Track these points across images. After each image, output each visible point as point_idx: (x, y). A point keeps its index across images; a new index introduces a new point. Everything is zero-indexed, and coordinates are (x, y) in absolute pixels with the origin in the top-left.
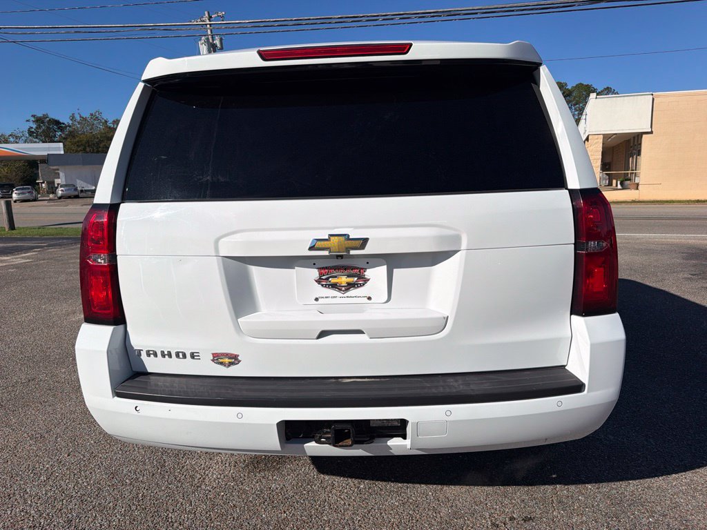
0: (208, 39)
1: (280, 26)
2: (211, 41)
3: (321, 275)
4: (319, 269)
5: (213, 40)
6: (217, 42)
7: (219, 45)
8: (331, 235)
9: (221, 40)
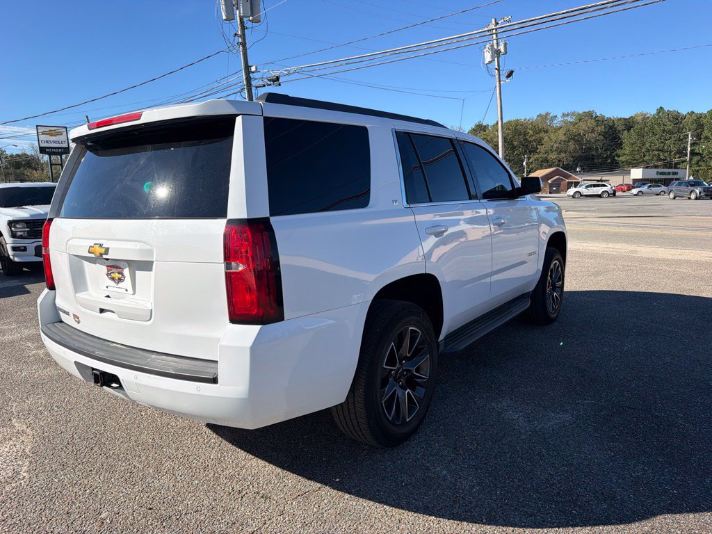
0: (492, 46)
1: (616, 5)
2: (495, 47)
3: (108, 270)
4: (107, 266)
5: (498, 46)
6: (502, 48)
7: (503, 50)
8: (95, 244)
9: (505, 44)
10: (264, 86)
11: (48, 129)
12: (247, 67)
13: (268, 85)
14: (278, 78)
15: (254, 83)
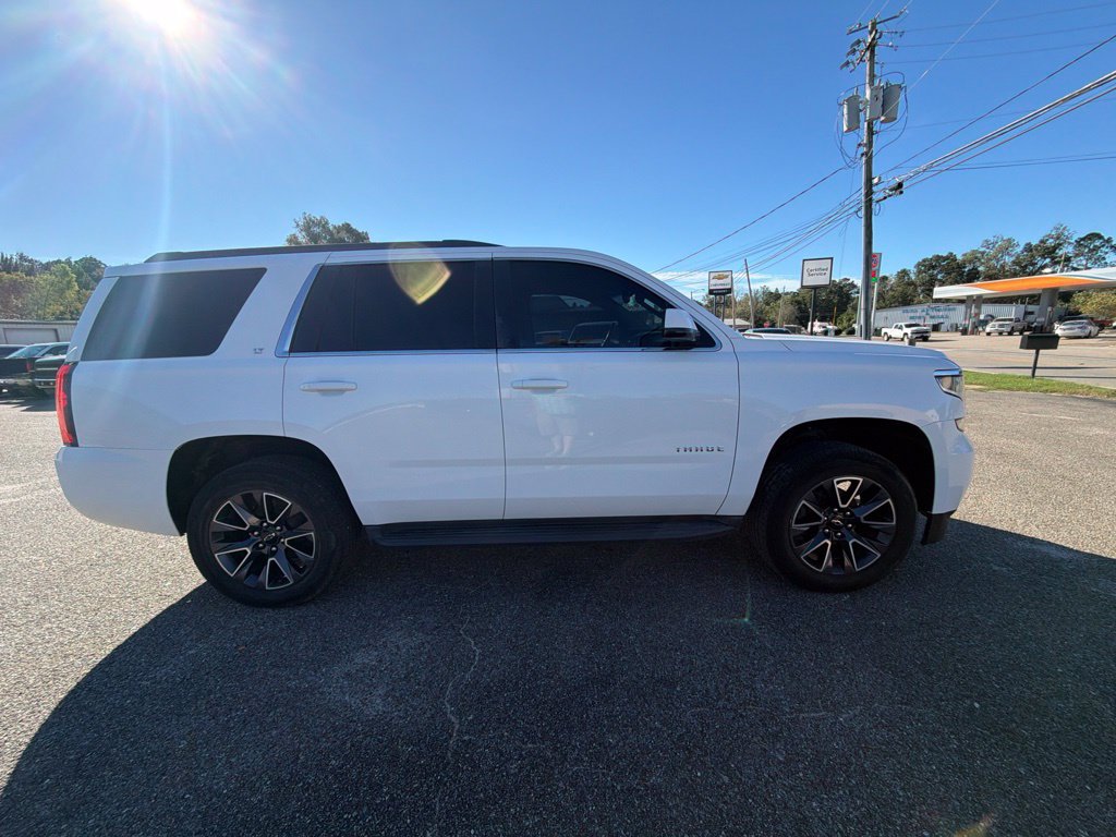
10: (885, 198)
11: (717, 274)
12: (869, 179)
13: (890, 196)
14: (900, 185)
15: (875, 197)
